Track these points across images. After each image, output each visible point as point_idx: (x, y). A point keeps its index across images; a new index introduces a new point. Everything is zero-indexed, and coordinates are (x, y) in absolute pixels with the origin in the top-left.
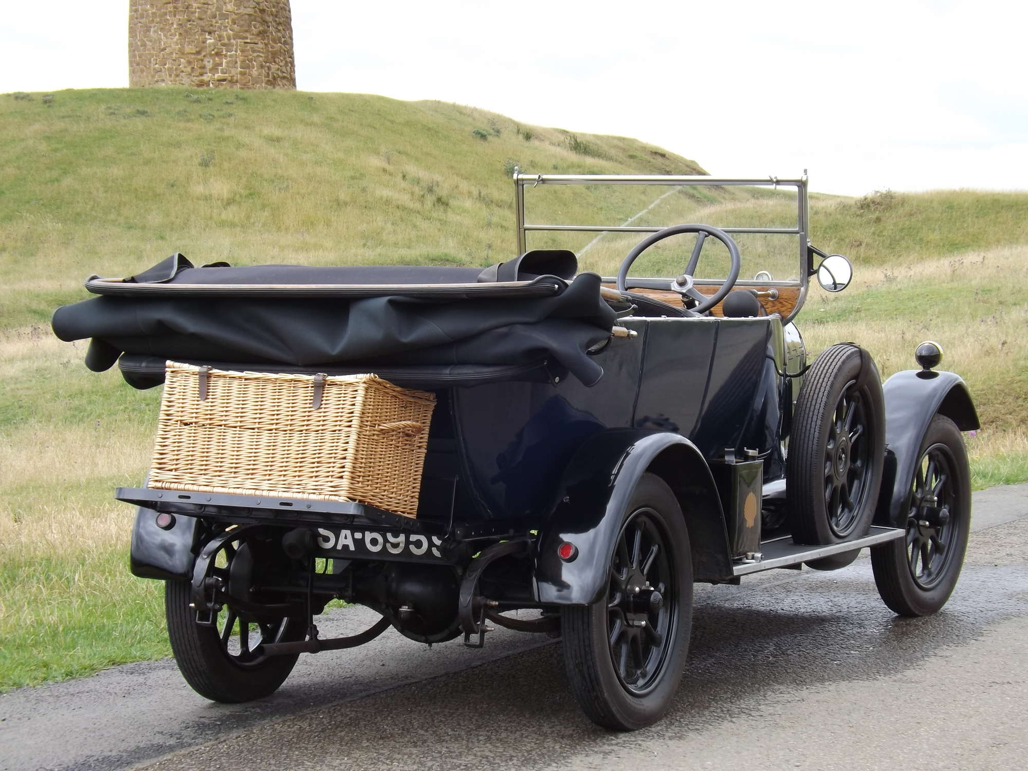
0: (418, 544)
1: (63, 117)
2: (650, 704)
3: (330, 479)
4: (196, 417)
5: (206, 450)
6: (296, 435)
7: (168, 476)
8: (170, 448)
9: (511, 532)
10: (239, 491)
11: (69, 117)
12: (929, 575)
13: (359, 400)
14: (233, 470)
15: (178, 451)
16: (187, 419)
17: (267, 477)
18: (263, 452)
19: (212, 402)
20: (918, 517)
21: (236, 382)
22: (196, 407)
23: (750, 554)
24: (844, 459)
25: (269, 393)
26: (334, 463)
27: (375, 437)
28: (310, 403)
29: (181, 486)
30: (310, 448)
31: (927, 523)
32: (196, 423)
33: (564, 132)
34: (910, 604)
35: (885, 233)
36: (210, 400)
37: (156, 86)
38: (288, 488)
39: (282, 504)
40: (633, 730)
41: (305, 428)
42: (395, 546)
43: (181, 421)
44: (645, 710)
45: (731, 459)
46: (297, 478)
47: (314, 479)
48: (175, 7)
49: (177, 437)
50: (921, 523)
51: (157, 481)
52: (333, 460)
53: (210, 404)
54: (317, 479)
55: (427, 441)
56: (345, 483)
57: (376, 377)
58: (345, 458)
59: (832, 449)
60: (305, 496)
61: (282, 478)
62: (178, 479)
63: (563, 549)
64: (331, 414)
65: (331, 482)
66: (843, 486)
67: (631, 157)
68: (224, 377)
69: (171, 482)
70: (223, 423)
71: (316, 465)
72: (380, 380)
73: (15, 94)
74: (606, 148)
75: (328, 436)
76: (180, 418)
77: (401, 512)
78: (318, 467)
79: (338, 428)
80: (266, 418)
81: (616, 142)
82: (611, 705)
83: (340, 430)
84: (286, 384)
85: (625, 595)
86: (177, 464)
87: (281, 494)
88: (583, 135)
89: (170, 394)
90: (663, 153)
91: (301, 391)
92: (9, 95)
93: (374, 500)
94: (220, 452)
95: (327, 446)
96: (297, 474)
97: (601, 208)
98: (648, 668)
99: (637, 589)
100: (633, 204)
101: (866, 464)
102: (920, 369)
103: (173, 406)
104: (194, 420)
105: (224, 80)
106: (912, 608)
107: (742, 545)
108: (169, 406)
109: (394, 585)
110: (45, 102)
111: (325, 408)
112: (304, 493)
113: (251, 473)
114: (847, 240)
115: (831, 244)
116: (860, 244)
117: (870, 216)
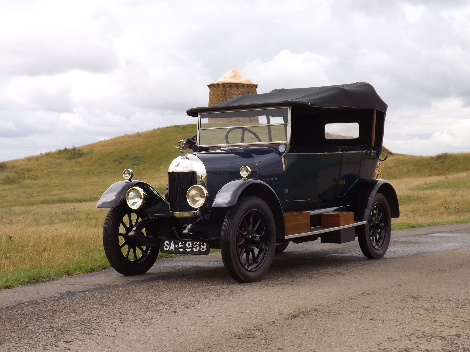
1: (189, 132)
11: (191, 132)
35: (445, 166)
37: (216, 123)
48: (222, 99)
73: (175, 126)
92: (173, 126)
105: (237, 121)
110: (184, 128)
114: (433, 168)
115: (428, 169)
116: (437, 169)
117: (440, 161)
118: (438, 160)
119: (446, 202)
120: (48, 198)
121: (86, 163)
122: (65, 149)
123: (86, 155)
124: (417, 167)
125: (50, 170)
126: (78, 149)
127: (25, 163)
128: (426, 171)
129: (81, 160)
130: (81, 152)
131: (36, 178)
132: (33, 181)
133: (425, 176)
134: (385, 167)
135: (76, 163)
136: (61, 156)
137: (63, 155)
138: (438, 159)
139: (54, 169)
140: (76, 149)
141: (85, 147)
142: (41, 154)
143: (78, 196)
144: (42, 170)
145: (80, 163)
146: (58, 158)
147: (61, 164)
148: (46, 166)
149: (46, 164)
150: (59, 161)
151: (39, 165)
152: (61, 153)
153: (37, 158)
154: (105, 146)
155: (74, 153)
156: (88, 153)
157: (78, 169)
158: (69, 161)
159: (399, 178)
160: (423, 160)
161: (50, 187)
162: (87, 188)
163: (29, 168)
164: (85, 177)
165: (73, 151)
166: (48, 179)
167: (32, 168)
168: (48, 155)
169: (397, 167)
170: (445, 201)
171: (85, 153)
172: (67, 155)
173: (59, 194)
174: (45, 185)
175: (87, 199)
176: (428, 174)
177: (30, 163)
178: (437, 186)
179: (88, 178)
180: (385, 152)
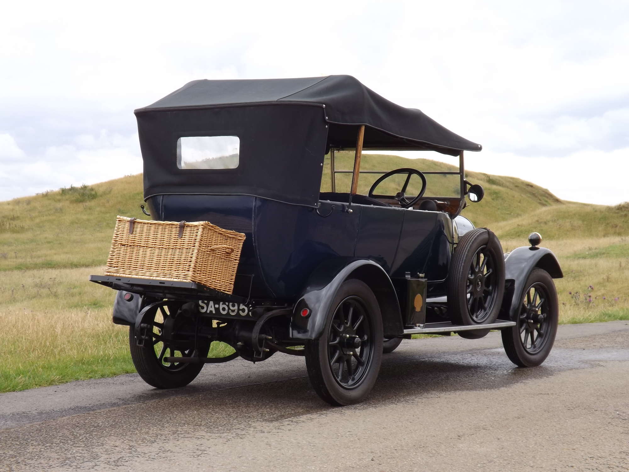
0: (243, 310)
2: (354, 394)
3: (184, 271)
4: (127, 242)
5: (130, 258)
6: (171, 250)
7: (113, 269)
8: (115, 257)
9: (286, 305)
10: (143, 277)
12: (535, 347)
13: (199, 233)
14: (142, 267)
15: (118, 258)
16: (123, 243)
17: (156, 271)
18: (155, 259)
19: (135, 235)
20: (528, 318)
21: (146, 225)
22: (128, 237)
23: (418, 324)
24: (480, 285)
25: (160, 231)
26: (186, 264)
27: (208, 252)
28: (178, 235)
29: (118, 275)
30: (176, 256)
31: (532, 321)
32: (127, 245)
33: (485, 174)
34: (521, 360)
36: (134, 234)
38: (165, 276)
39: (160, 283)
40: (344, 406)
41: (175, 247)
42: (233, 311)
43: (121, 244)
44: (350, 396)
45: (408, 277)
46: (169, 271)
47: (177, 271)
49: (119, 251)
50: (529, 321)
51: (108, 272)
52: (186, 262)
53: (134, 236)
54: (178, 271)
55: (239, 257)
56: (190, 273)
57: (209, 223)
58: (191, 262)
59: (473, 279)
60: (172, 280)
61: (163, 271)
62: (117, 271)
63: (303, 312)
64: (186, 241)
65: (184, 273)
66: (480, 298)
67: (517, 186)
68: (141, 223)
69: (114, 273)
70: (139, 244)
71: (178, 265)
72: (211, 225)
74: (504, 182)
75: (184, 250)
76: (121, 242)
77: (223, 290)
78: (179, 266)
79: (189, 247)
80: (158, 242)
81: (509, 180)
82: (330, 391)
83: (190, 248)
84: (168, 226)
85: (342, 338)
86: (117, 264)
87: (161, 278)
88: (494, 176)
89: (117, 231)
90: (532, 185)
91: (174, 229)
93: (207, 283)
94: (137, 258)
95: (183, 256)
96: (170, 269)
97: (499, 209)
98: (356, 376)
99: (348, 336)
100: (514, 207)
101: (494, 288)
102: (531, 246)
103: (118, 237)
104: (127, 243)
106: (523, 363)
107: (413, 319)
108: (116, 237)
109: (237, 332)
111: (184, 238)
112: (171, 278)
113: (149, 268)
114: (611, 224)
115: (603, 226)
116: (616, 226)
117: (622, 213)
118: (618, 213)
119: (609, 280)
120: (29, 260)
121: (98, 209)
122: (72, 187)
123: (101, 196)
124: (585, 223)
125: (45, 218)
126: (91, 188)
127: (11, 207)
128: (600, 229)
129: (92, 203)
130: (93, 193)
131: (22, 230)
132: (15, 236)
133: (597, 236)
134: (537, 221)
135: (85, 209)
136: (64, 198)
137: (67, 197)
138: (618, 211)
139: (51, 218)
140: (88, 188)
141: (100, 185)
142: (37, 194)
143: (75, 258)
144: (32, 219)
145: (90, 209)
146: (59, 201)
147: (61, 209)
148: (40, 212)
149: (39, 209)
150: (59, 205)
151: (30, 210)
152: (65, 194)
153: (29, 201)
154: (130, 183)
155: (84, 194)
156: (105, 193)
157: (85, 217)
158: (75, 205)
159: (558, 238)
160: (596, 211)
161: (39, 244)
162: (92, 246)
163: (13, 216)
164: (94, 230)
165: (82, 191)
166: (38, 233)
167: (19, 215)
168: (46, 196)
169: (554, 221)
170: (608, 278)
171: (99, 193)
172: (73, 197)
173: (46, 256)
174: (32, 241)
175: (87, 264)
176: (602, 234)
177: (17, 208)
178: (604, 254)
179: (99, 230)
180: (550, 199)
